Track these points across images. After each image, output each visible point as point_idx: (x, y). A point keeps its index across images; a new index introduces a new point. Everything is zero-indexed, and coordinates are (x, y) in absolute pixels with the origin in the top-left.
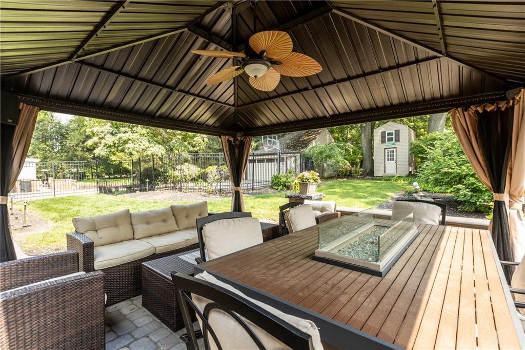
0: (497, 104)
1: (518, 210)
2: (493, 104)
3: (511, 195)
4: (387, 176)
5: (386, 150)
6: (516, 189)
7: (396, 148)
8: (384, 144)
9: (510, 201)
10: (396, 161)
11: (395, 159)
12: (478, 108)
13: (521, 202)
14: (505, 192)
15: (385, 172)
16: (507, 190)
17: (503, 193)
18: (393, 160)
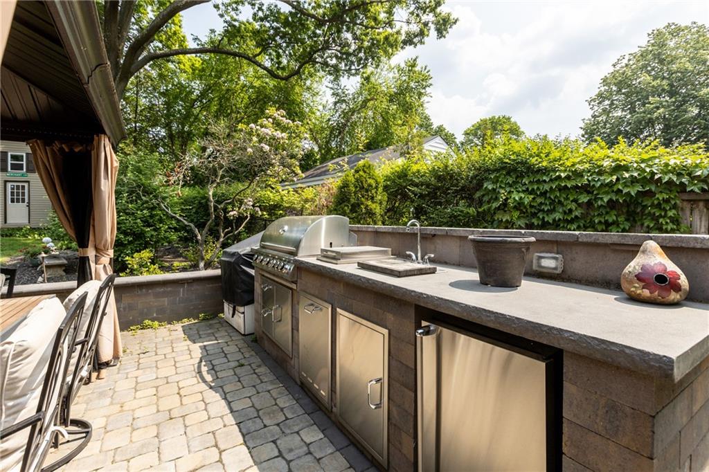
0: (87, 146)
1: (104, 265)
2: (82, 145)
3: (97, 249)
4: (8, 229)
5: (9, 185)
6: (101, 243)
7: (28, 182)
8: (4, 174)
9: (96, 256)
10: (29, 203)
11: (26, 200)
12: (63, 146)
13: (108, 255)
14: (89, 247)
15: (6, 222)
16: (91, 244)
17: (87, 247)
18: (23, 201)
